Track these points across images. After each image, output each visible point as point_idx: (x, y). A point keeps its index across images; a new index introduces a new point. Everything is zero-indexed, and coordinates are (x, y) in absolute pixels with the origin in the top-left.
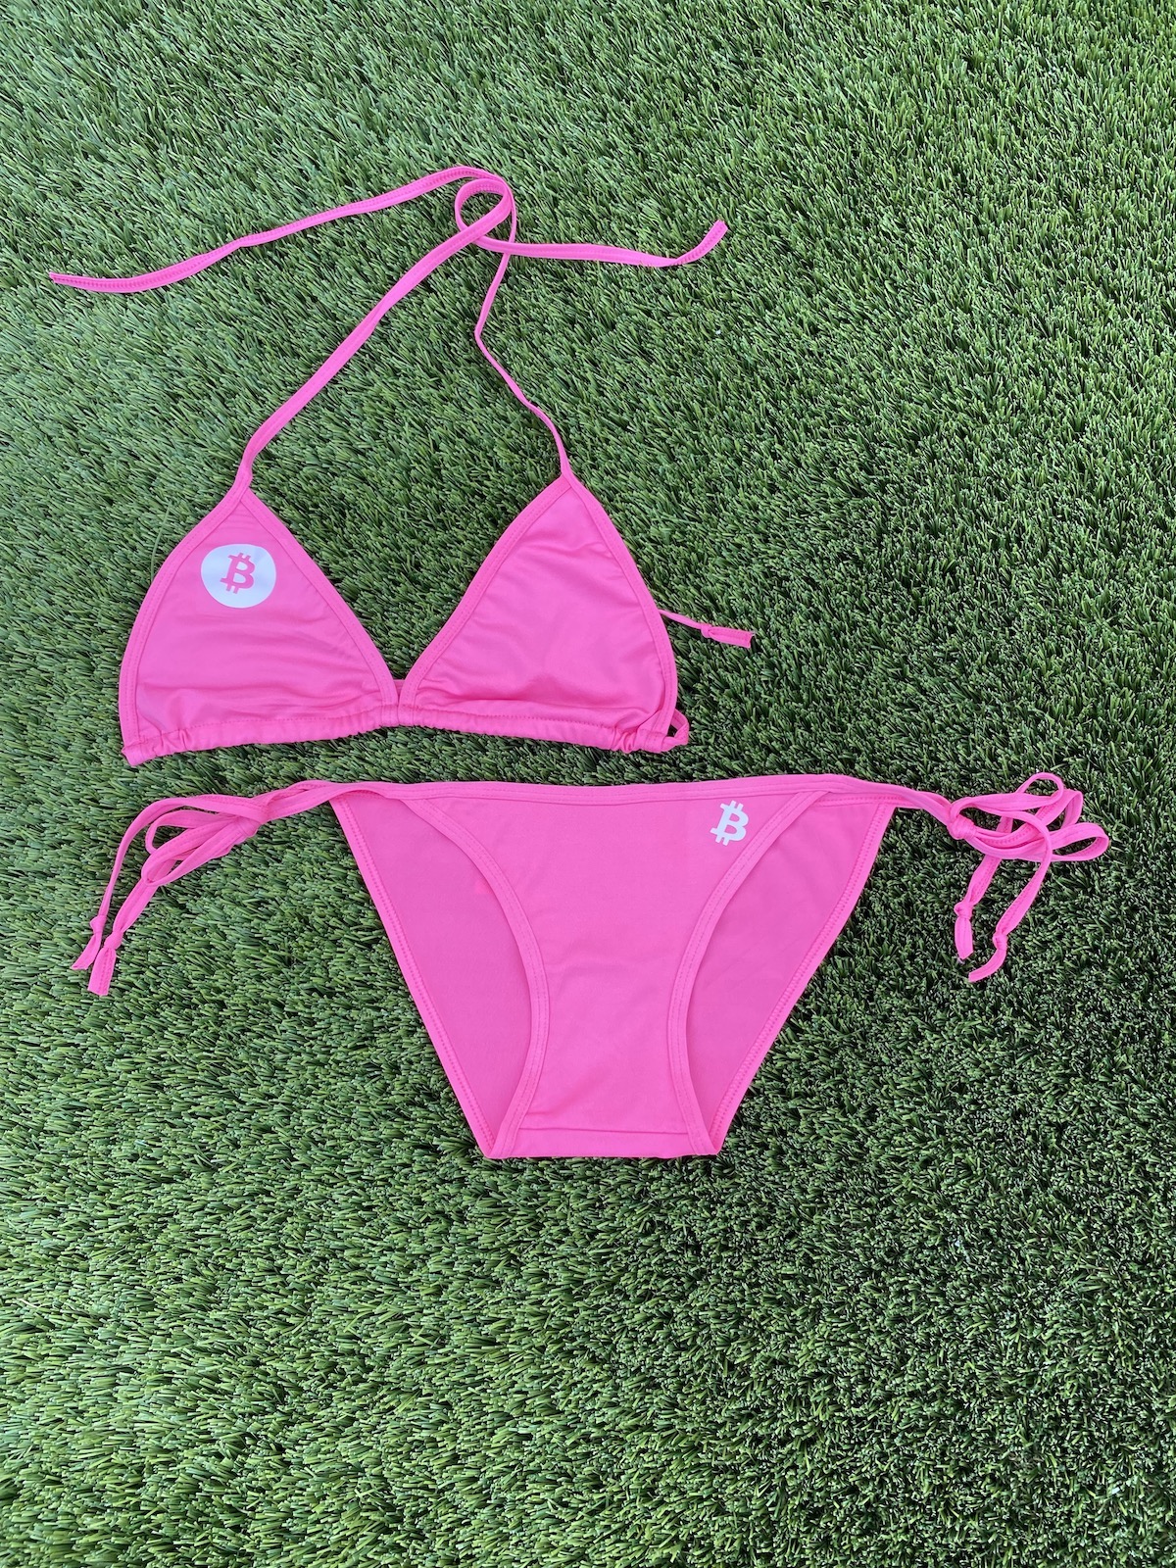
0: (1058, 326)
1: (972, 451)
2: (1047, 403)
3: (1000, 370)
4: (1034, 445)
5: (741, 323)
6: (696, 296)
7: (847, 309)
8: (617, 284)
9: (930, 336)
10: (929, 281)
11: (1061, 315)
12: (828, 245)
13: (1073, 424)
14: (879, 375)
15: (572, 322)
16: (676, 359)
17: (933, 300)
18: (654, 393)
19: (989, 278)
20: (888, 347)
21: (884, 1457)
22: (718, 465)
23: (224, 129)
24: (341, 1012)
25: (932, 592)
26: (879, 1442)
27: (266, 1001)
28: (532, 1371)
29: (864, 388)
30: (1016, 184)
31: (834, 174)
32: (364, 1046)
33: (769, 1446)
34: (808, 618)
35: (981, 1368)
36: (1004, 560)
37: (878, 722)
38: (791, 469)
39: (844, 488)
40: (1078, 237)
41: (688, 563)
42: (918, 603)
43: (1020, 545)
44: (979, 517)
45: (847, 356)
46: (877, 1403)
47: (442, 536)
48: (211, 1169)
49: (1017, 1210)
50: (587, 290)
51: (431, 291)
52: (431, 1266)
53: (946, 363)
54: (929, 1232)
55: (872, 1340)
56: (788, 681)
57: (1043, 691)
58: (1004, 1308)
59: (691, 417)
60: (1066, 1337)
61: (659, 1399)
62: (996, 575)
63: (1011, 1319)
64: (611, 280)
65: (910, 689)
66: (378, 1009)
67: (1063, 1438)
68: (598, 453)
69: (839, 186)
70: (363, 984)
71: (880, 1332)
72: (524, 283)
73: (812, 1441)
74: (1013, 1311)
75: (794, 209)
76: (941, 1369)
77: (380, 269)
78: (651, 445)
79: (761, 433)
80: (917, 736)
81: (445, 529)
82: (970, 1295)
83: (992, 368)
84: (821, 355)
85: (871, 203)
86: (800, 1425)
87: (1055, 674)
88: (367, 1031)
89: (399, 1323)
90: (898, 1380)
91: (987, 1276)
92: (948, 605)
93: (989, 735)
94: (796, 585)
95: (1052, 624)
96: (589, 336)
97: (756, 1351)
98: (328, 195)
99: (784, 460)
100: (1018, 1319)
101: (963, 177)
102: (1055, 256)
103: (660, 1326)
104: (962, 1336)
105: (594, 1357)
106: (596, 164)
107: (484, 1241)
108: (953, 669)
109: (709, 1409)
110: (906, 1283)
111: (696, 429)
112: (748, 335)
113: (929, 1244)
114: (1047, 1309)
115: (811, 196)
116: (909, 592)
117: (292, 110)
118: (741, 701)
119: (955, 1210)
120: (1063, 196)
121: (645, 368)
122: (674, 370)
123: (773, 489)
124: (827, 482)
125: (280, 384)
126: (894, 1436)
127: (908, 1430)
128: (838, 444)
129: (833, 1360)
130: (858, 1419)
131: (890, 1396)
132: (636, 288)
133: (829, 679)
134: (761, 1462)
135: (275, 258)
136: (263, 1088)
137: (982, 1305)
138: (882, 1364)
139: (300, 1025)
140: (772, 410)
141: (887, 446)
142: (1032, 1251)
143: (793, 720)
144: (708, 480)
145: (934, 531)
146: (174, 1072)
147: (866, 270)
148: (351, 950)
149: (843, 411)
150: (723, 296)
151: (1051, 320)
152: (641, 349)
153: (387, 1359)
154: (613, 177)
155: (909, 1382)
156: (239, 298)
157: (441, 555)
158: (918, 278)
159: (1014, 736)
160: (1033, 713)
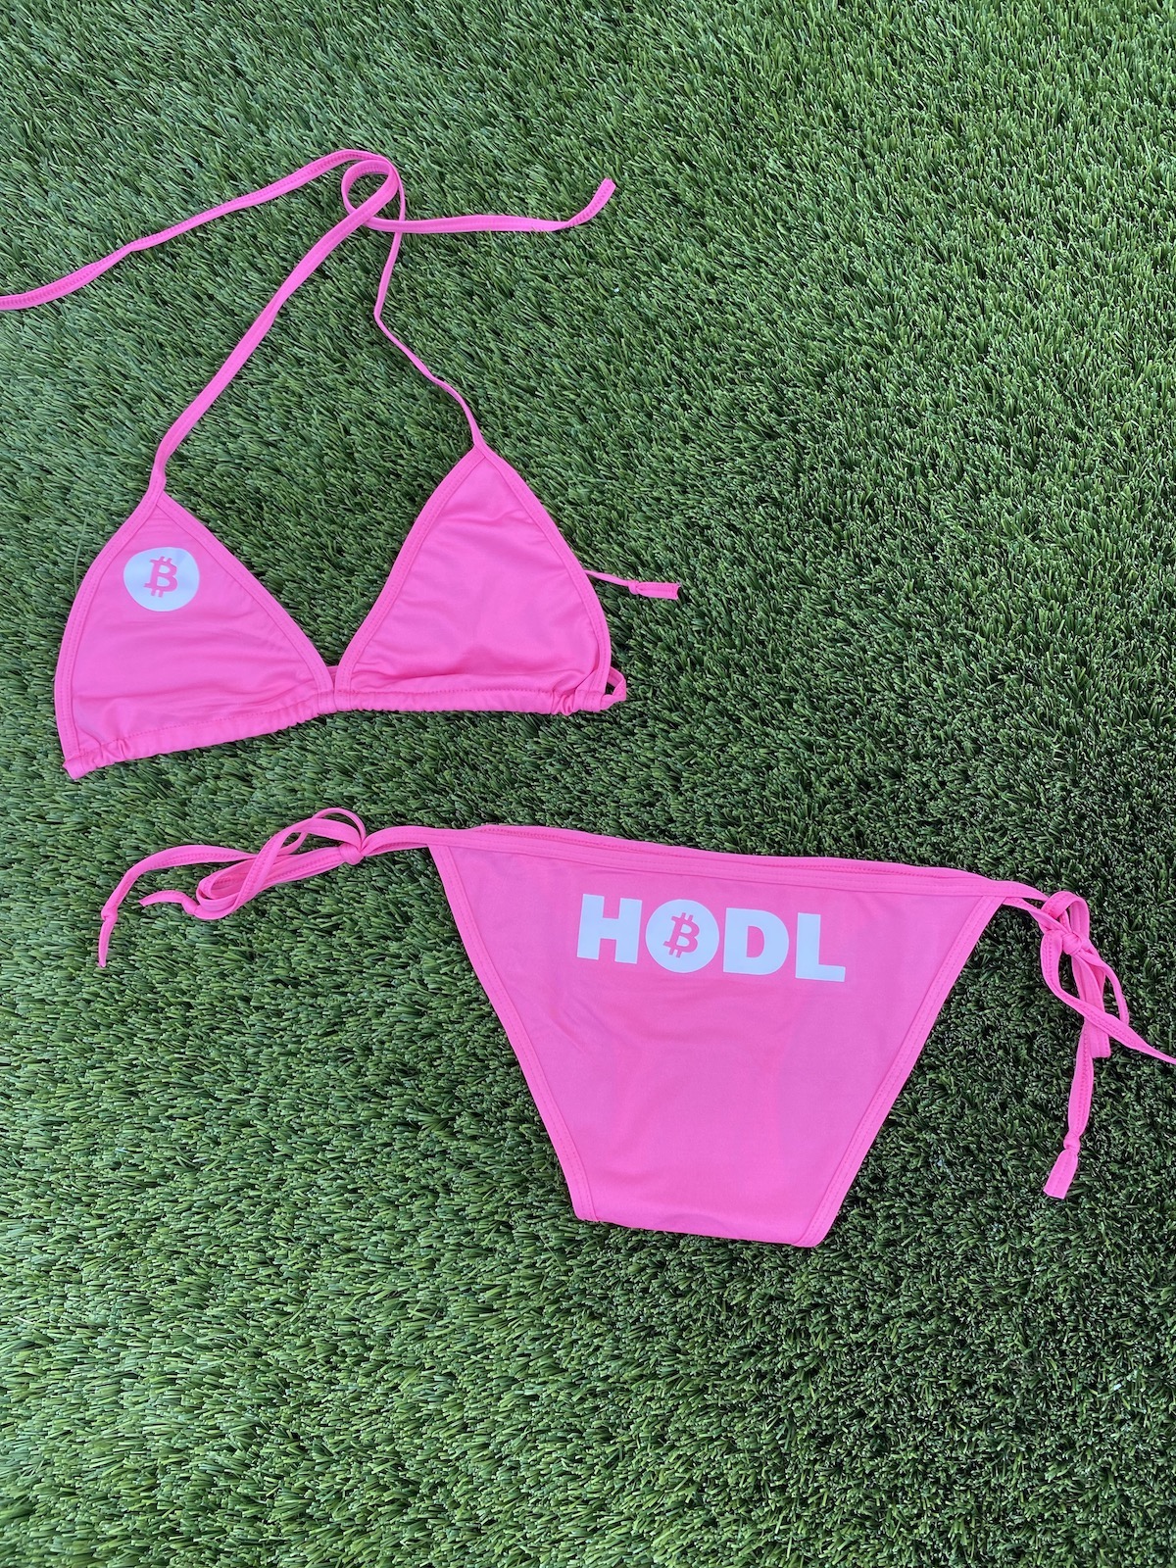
0: (952, 250)
1: (879, 382)
2: (949, 328)
3: (899, 299)
4: (940, 370)
5: (638, 279)
6: (591, 256)
7: (742, 254)
8: (511, 252)
9: (827, 273)
10: (820, 219)
11: (955, 239)
12: (718, 193)
13: (977, 346)
14: (780, 317)
15: (471, 294)
16: (577, 320)
17: (827, 237)
18: (559, 357)
19: (879, 209)
20: (786, 288)
21: (887, 1379)
22: (630, 421)
23: (103, 137)
24: (308, 1000)
25: (853, 526)
26: (881, 1365)
27: (233, 997)
28: (532, 1333)
29: (766, 330)
30: (897, 114)
31: (717, 122)
32: (334, 1032)
33: (774, 1381)
34: (733, 564)
35: (974, 1281)
36: (921, 487)
37: (812, 660)
38: (702, 419)
39: (757, 432)
40: (963, 161)
41: (610, 521)
42: (840, 538)
43: (935, 472)
44: (891, 447)
45: (747, 301)
46: (875, 1327)
47: (361, 519)
48: (194, 1169)
49: (995, 1124)
50: (482, 261)
51: (327, 277)
52: (422, 1241)
53: (844, 298)
54: (911, 1155)
55: (865, 1266)
56: (720, 630)
57: (971, 612)
58: (991, 1220)
59: (598, 377)
60: (1053, 1242)
61: (662, 1345)
62: (914, 502)
63: (998, 1232)
64: (505, 249)
65: (841, 624)
66: (344, 994)
67: (1061, 1342)
68: (509, 421)
69: (723, 134)
70: (327, 971)
71: (872, 1258)
72: (418, 260)
73: (814, 1372)
74: (1000, 1222)
75: (680, 161)
76: (935, 1287)
77: (273, 261)
78: (561, 408)
79: (668, 385)
80: (852, 670)
81: (364, 511)
82: (957, 1212)
83: (891, 299)
84: (720, 302)
85: (755, 147)
86: (801, 1356)
87: (982, 594)
88: (336, 1017)
89: (395, 1301)
90: (893, 1303)
91: (972, 1192)
92: (870, 537)
93: (922, 661)
94: (718, 532)
95: (974, 545)
96: (489, 306)
97: (752, 1290)
98: (214, 192)
99: (695, 410)
100: (1005, 1230)
101: (845, 114)
102: (943, 182)
103: (655, 1276)
104: (952, 1253)
105: (592, 1313)
106: (479, 135)
107: (471, 1211)
108: (881, 599)
109: (711, 1350)
110: (892, 1206)
111: (604, 388)
112: (646, 290)
113: (911, 1166)
114: (1033, 1217)
115: (695, 145)
116: (831, 529)
117: (170, 111)
118: (675, 653)
119: (934, 1130)
120: (945, 122)
121: (547, 332)
122: (576, 332)
123: (686, 440)
124: (740, 428)
125: (185, 385)
126: (894, 1358)
127: (908, 1351)
128: (746, 389)
129: (828, 1290)
130: (859, 1345)
131: (887, 1318)
132: (530, 255)
133: (760, 623)
134: (767, 1397)
135: (167, 260)
136: (238, 1083)
137: (970, 1220)
138: (876, 1288)
139: (268, 1017)
140: (677, 362)
141: (795, 386)
142: (1014, 1162)
143: (728, 666)
144: (621, 437)
145: (849, 466)
146: (147, 1077)
147: (757, 215)
148: (311, 938)
149: (748, 356)
150: (617, 253)
151: (944, 244)
152: (542, 314)
153: (387, 1337)
154: (497, 147)
155: (905, 1303)
156: (135, 303)
157: (362, 538)
158: (809, 217)
159: (947, 659)
160: (963, 635)
